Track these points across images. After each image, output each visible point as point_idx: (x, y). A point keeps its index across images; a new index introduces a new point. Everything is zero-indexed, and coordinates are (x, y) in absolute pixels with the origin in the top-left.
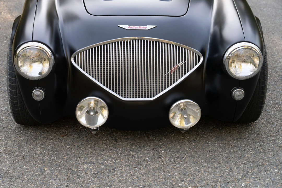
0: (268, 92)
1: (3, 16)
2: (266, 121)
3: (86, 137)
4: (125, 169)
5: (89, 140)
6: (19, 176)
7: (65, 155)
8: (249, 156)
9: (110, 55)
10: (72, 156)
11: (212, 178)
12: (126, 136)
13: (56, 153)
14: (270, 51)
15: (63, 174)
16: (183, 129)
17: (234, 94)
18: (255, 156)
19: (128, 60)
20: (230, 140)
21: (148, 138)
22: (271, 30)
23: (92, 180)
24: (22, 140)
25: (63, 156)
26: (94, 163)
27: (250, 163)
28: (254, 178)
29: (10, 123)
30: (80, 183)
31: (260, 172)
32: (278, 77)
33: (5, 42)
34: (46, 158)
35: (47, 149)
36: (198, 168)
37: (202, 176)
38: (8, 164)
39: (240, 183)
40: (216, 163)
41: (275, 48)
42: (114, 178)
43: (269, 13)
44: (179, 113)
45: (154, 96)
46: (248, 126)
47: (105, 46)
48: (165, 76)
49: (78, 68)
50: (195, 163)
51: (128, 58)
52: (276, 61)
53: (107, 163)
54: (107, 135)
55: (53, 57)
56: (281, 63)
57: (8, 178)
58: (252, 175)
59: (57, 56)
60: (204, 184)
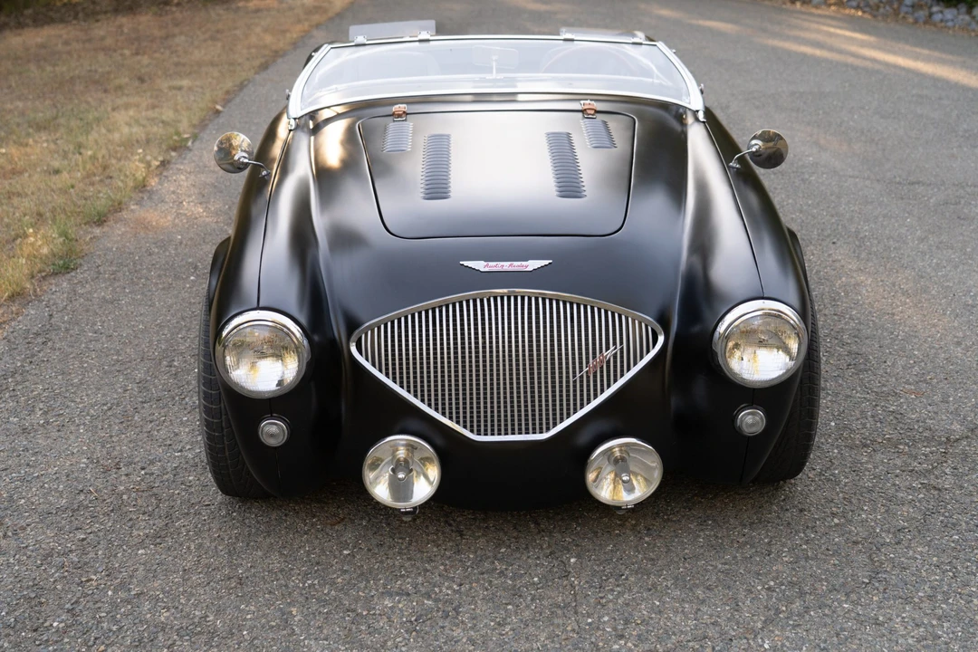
0: (824, 399)
1: (186, 212)
2: (821, 474)
3: (389, 524)
4: (482, 608)
5: (395, 534)
6: (231, 630)
7: (339, 573)
8: (780, 567)
9: (441, 330)
10: (355, 575)
11: (691, 629)
12: (484, 520)
13: (318, 570)
14: (827, 289)
15: (335, 623)
16: (619, 508)
17: (742, 421)
18: (794, 569)
19: (484, 343)
20: (735, 528)
21: (537, 524)
22: (829, 232)
23: (405, 639)
24: (236, 537)
25: (335, 576)
26: (408, 595)
27: (783, 587)
28: (794, 626)
29: (206, 492)
30: (375, 646)
31: (807, 610)
32: (846, 358)
33: (192, 278)
34: (293, 581)
35: (296, 560)
36: (658, 603)
37: (669, 624)
38: (205, 600)
39: (760, 641)
40: (702, 588)
41: (839, 282)
42: (457, 632)
43: (823, 188)
44: (609, 468)
45: (548, 429)
46: (776, 489)
47: (430, 312)
48: (575, 382)
49: (368, 366)
50: (650, 590)
51: (484, 338)
52: (841, 316)
53: (440, 592)
54: (439, 521)
55: (306, 342)
56: (853, 320)
57: (204, 638)
58: (788, 618)
59: (316, 338)
60: (674, 644)
